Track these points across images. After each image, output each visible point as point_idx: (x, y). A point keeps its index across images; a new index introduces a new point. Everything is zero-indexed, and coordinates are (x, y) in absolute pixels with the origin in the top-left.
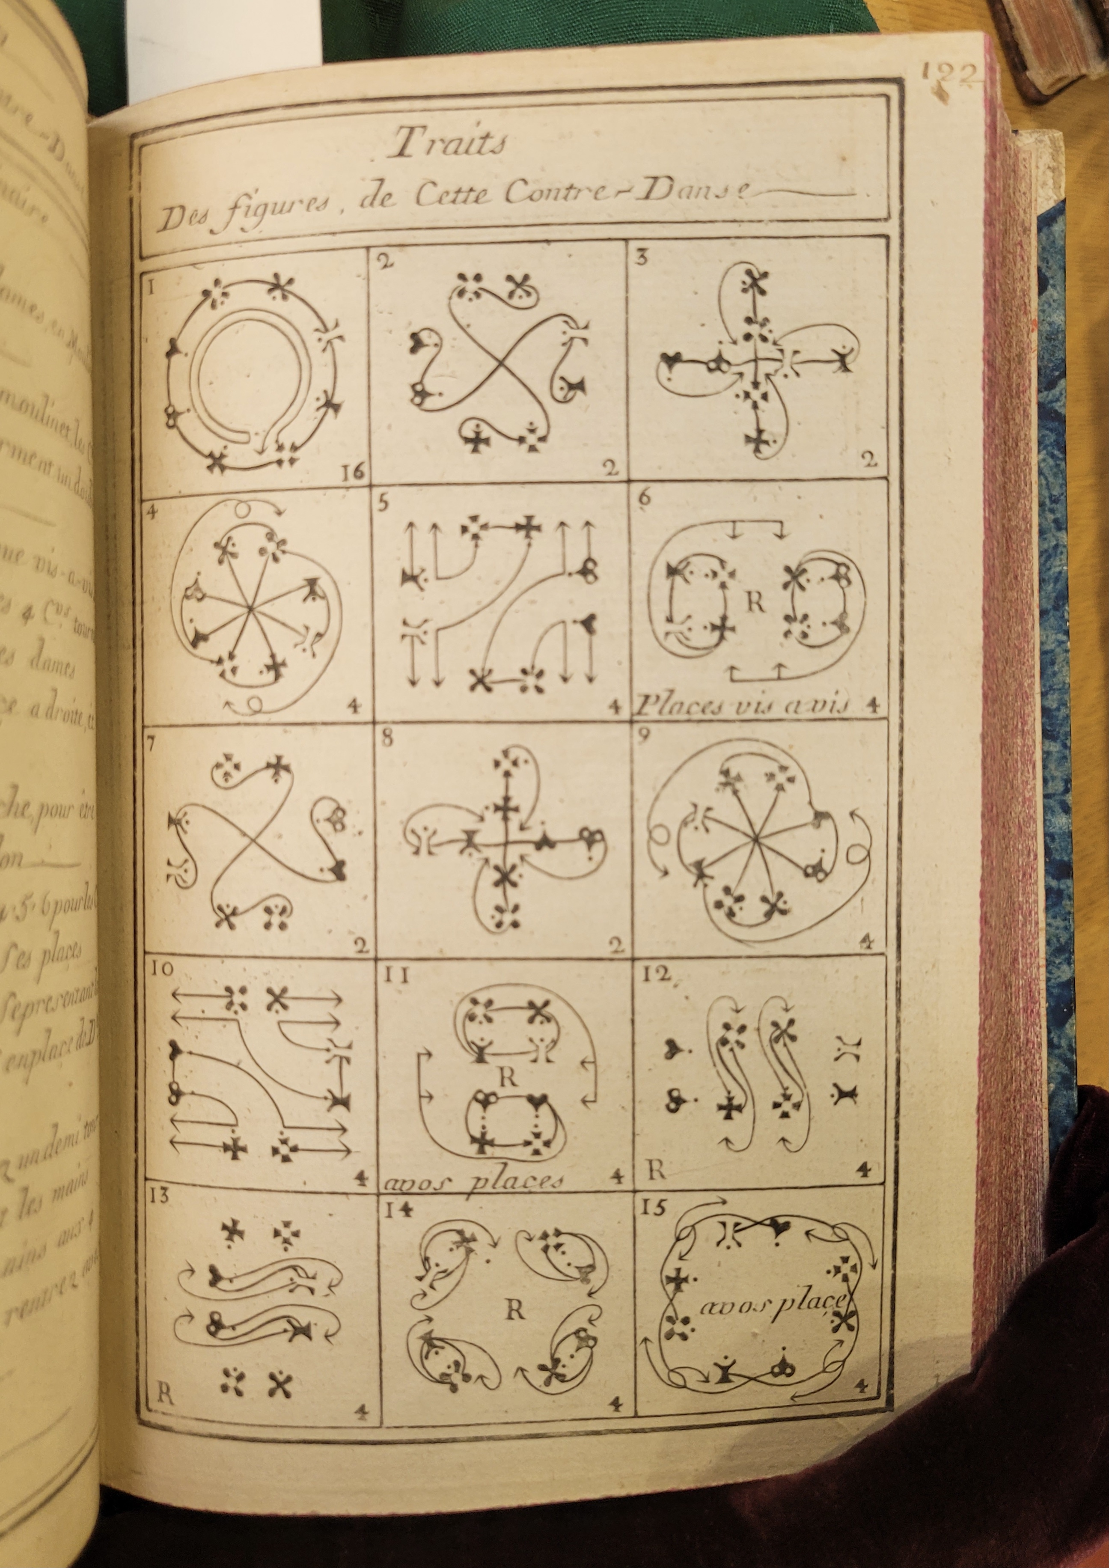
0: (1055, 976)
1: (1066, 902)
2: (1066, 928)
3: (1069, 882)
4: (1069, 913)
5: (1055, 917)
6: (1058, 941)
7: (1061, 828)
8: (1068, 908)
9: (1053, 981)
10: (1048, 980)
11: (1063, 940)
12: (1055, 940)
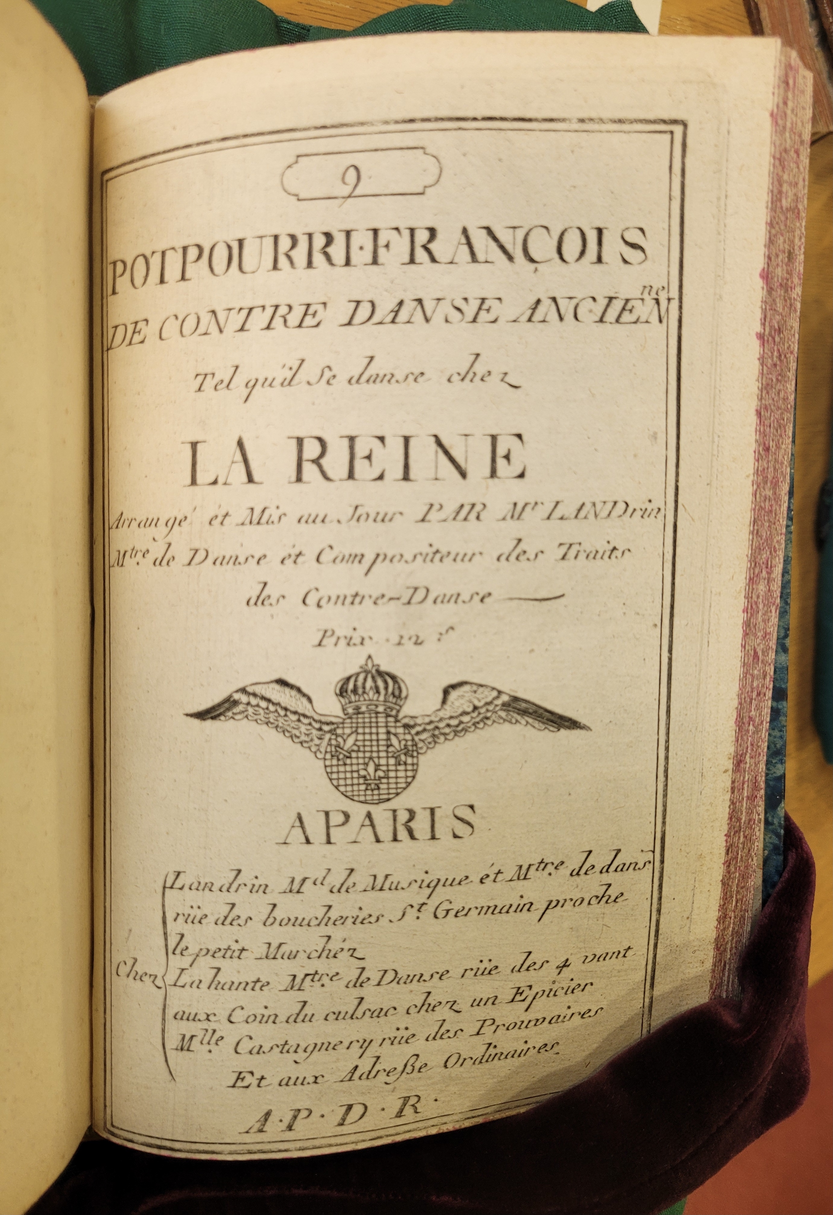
0: (772, 772)
1: (782, 718)
2: (781, 737)
3: (784, 703)
4: (784, 726)
5: (773, 729)
6: (775, 746)
7: (780, 664)
8: (783, 723)
9: (770, 775)
10: (767, 775)
11: (778, 746)
12: (773, 746)
